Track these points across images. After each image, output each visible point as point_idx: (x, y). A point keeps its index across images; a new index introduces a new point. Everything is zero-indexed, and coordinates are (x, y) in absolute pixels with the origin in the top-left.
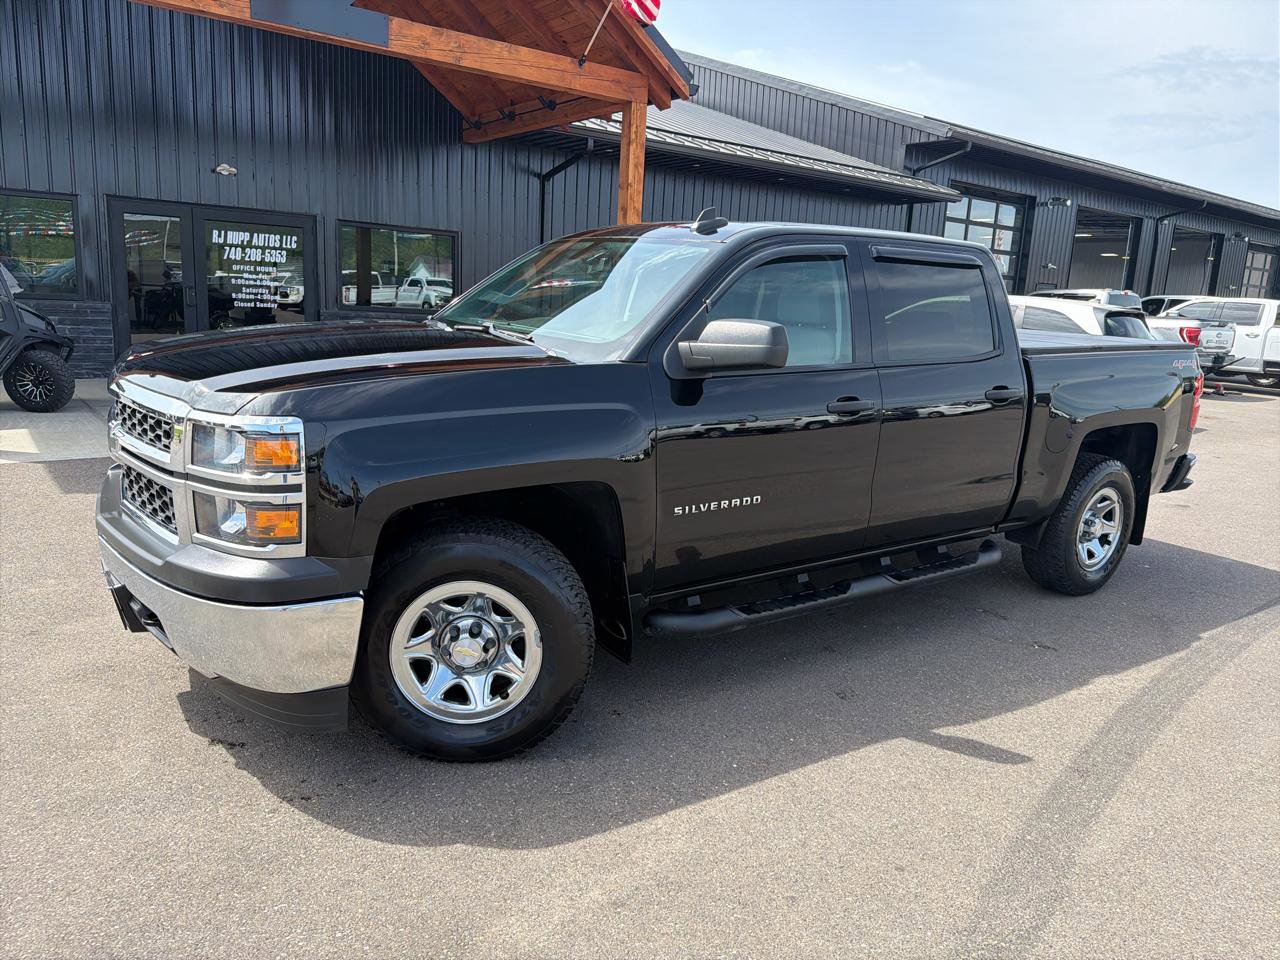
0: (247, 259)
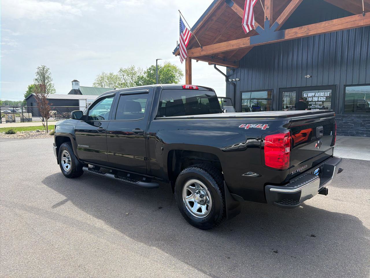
0: (313, 100)
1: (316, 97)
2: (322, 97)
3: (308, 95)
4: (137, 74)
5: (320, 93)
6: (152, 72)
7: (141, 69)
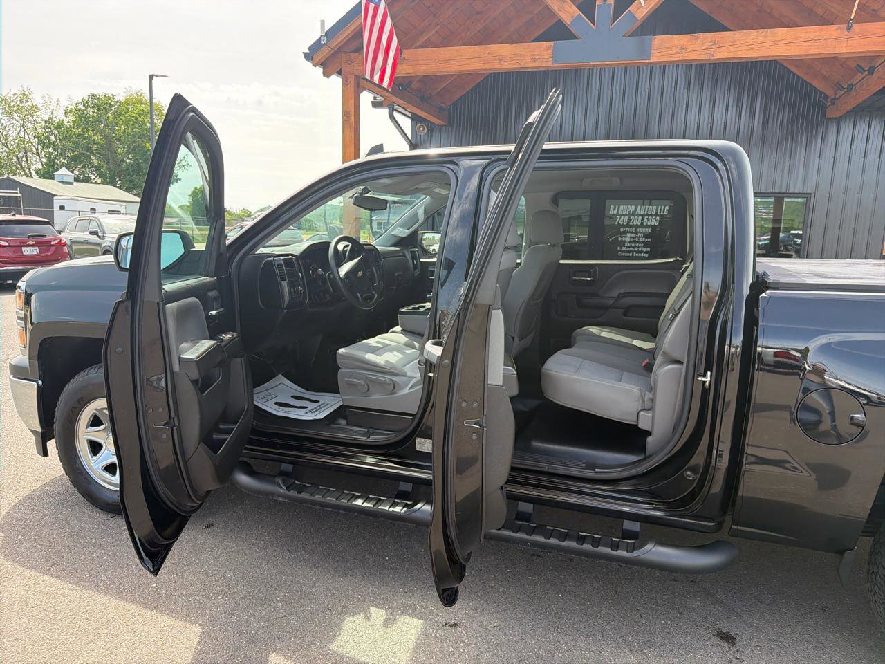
0: (631, 224)
1: (638, 215)
2: (651, 215)
3: (618, 210)
4: (39, 113)
5: (647, 207)
6: (91, 113)
7: (54, 100)
